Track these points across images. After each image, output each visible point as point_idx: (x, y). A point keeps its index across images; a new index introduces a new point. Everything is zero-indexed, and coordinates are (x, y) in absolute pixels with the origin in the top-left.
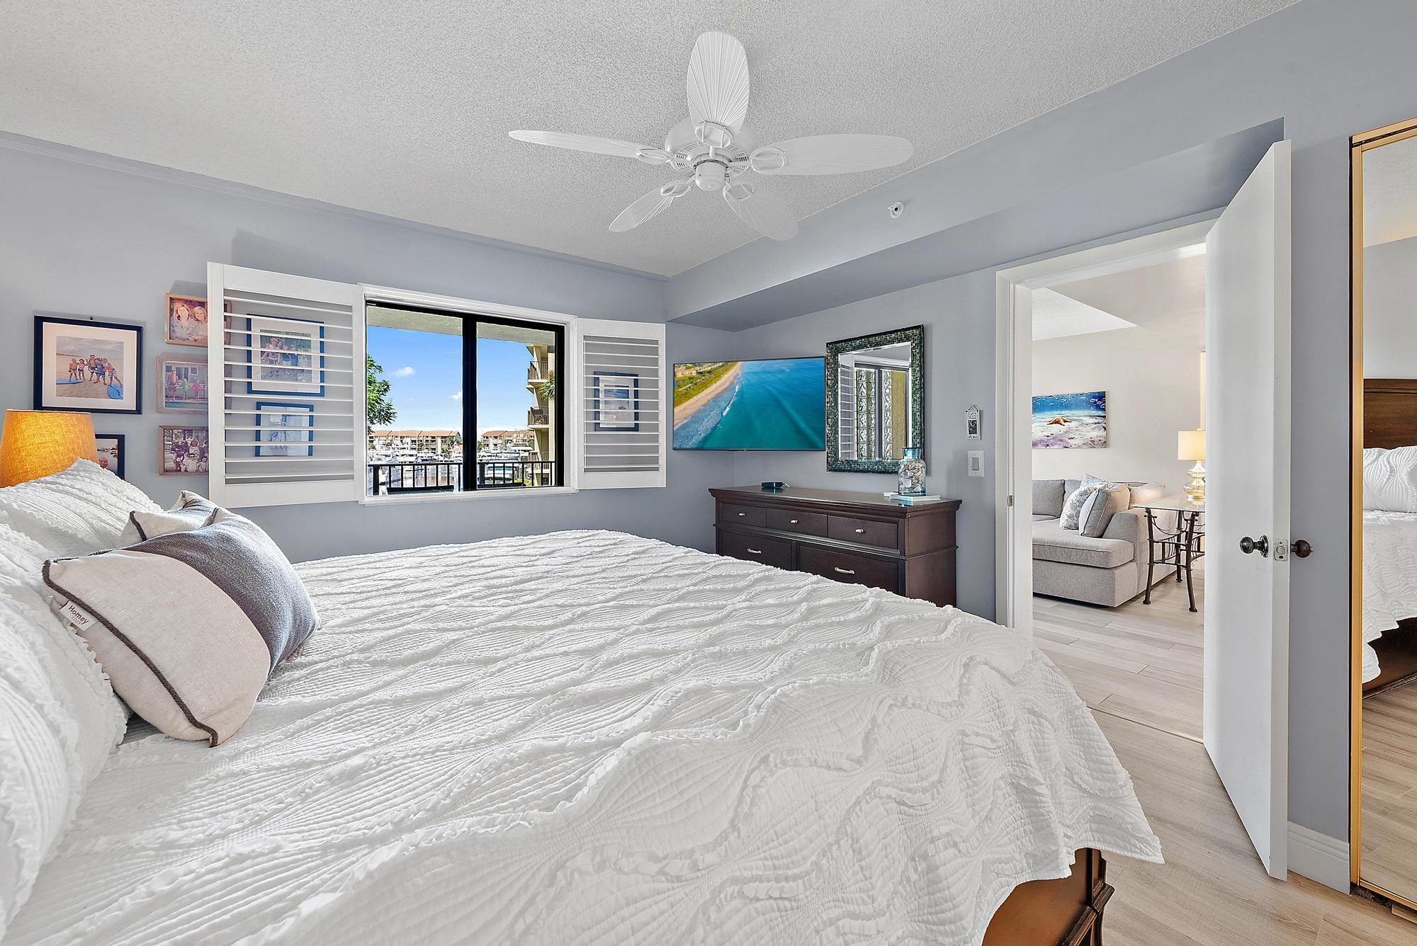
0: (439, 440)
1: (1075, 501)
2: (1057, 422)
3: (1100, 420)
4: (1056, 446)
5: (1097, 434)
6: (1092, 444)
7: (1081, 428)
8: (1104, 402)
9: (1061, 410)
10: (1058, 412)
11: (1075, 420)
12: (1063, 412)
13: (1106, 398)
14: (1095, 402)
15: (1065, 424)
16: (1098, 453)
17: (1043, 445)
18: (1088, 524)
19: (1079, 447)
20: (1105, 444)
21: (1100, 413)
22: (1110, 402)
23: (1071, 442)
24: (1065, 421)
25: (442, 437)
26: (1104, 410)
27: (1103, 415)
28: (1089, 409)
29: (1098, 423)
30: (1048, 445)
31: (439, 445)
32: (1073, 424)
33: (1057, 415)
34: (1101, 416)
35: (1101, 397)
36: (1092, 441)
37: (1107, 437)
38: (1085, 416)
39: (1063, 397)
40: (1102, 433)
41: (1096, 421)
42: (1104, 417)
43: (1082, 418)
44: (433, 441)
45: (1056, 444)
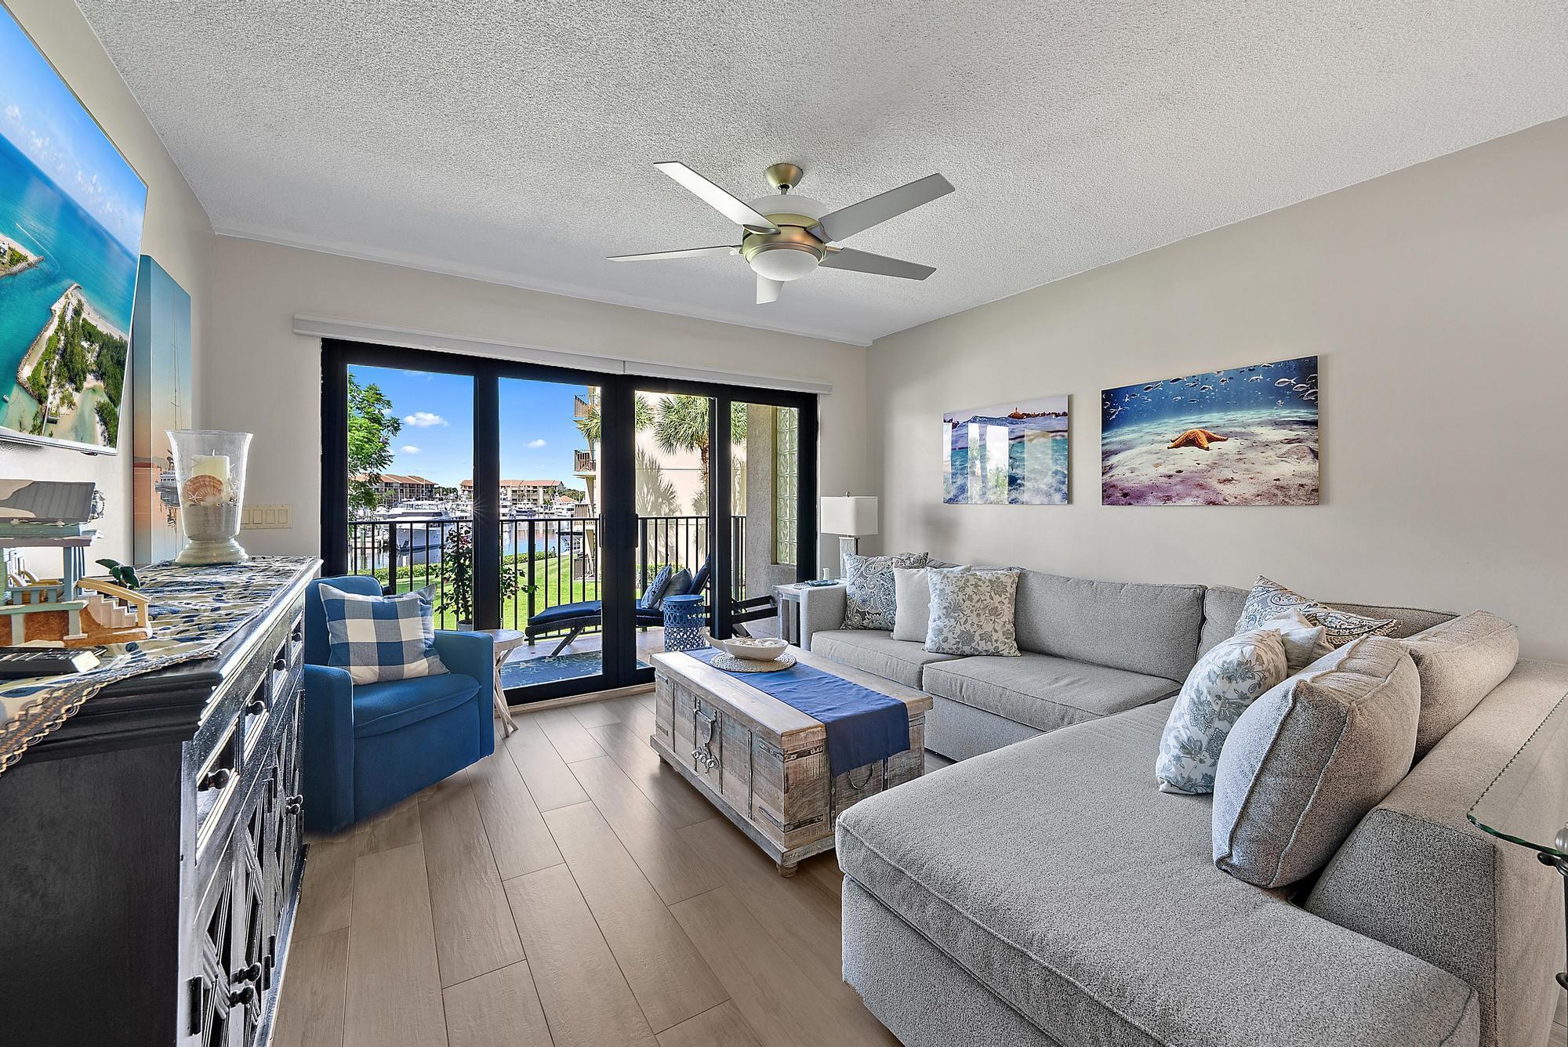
0: (541, 490)
1: (1205, 696)
2: (1190, 441)
3: (1301, 433)
4: (1188, 501)
5: (1295, 468)
6: (1279, 494)
7: (1251, 455)
8: (1315, 385)
9: (1201, 411)
10: (1194, 418)
11: (1236, 435)
12: (1206, 417)
13: (1319, 375)
14: (1289, 387)
15: (1212, 445)
16: (1299, 516)
17: (1159, 498)
18: (1246, 831)
19: (1245, 502)
20: (1314, 494)
21: (1303, 414)
22: (1334, 386)
23: (1227, 490)
24: (1211, 439)
25: (544, 487)
26: (1313, 404)
27: (1311, 417)
28: (1272, 404)
29: (1299, 441)
30: (1169, 498)
31: (541, 497)
32: (1230, 446)
33: (1190, 423)
34: (1305, 423)
35: (1307, 369)
36: (1278, 487)
37: (1321, 475)
38: (1260, 424)
39: (1205, 378)
40: (1308, 466)
41: (1292, 435)
42: (1314, 423)
43: (1252, 429)
44: (534, 492)
45: (1188, 495)
